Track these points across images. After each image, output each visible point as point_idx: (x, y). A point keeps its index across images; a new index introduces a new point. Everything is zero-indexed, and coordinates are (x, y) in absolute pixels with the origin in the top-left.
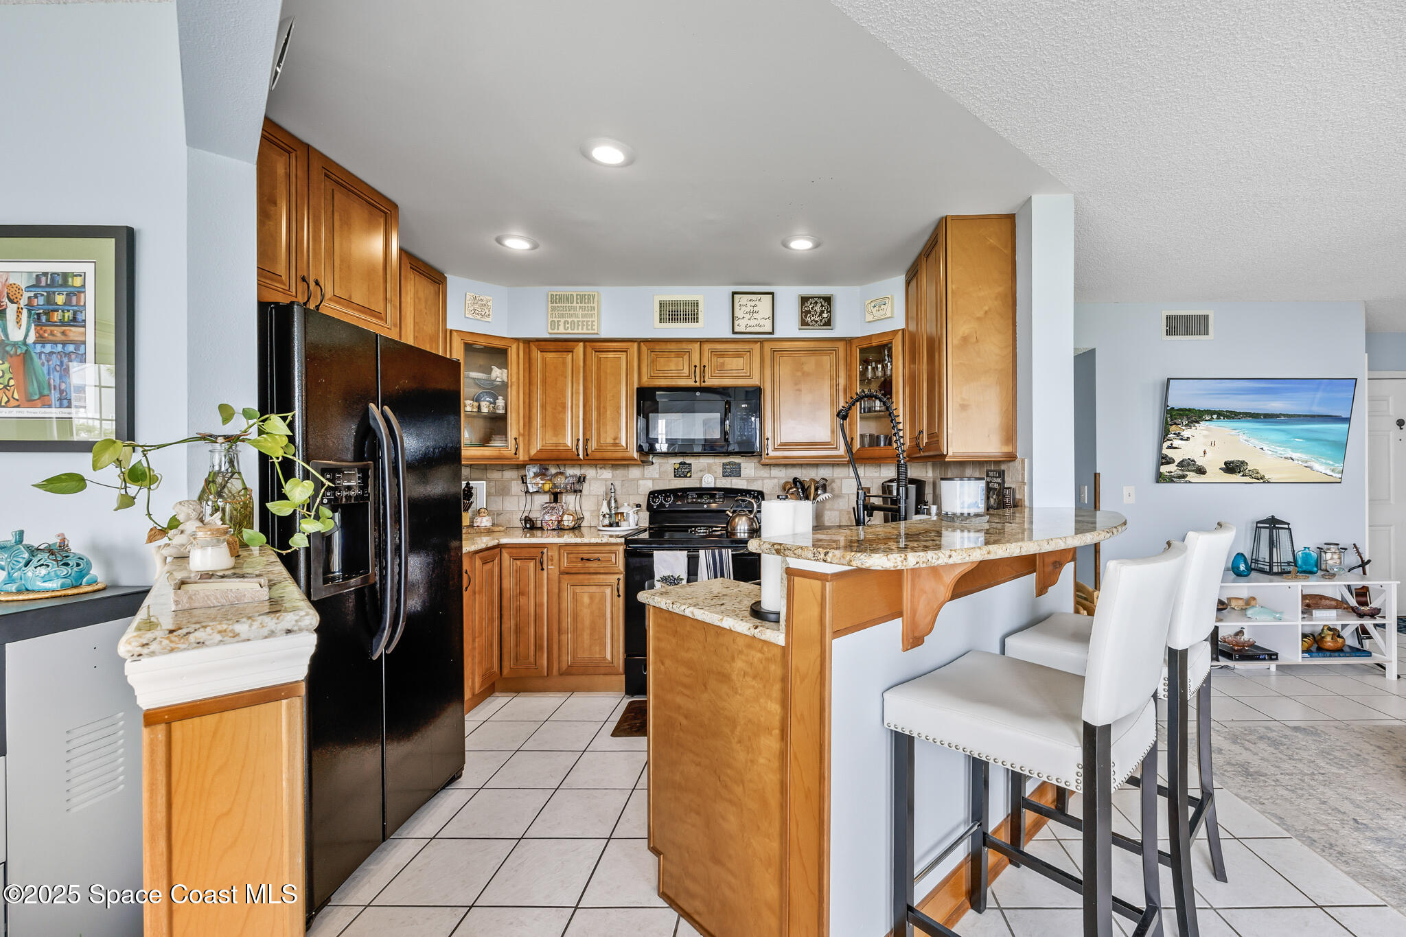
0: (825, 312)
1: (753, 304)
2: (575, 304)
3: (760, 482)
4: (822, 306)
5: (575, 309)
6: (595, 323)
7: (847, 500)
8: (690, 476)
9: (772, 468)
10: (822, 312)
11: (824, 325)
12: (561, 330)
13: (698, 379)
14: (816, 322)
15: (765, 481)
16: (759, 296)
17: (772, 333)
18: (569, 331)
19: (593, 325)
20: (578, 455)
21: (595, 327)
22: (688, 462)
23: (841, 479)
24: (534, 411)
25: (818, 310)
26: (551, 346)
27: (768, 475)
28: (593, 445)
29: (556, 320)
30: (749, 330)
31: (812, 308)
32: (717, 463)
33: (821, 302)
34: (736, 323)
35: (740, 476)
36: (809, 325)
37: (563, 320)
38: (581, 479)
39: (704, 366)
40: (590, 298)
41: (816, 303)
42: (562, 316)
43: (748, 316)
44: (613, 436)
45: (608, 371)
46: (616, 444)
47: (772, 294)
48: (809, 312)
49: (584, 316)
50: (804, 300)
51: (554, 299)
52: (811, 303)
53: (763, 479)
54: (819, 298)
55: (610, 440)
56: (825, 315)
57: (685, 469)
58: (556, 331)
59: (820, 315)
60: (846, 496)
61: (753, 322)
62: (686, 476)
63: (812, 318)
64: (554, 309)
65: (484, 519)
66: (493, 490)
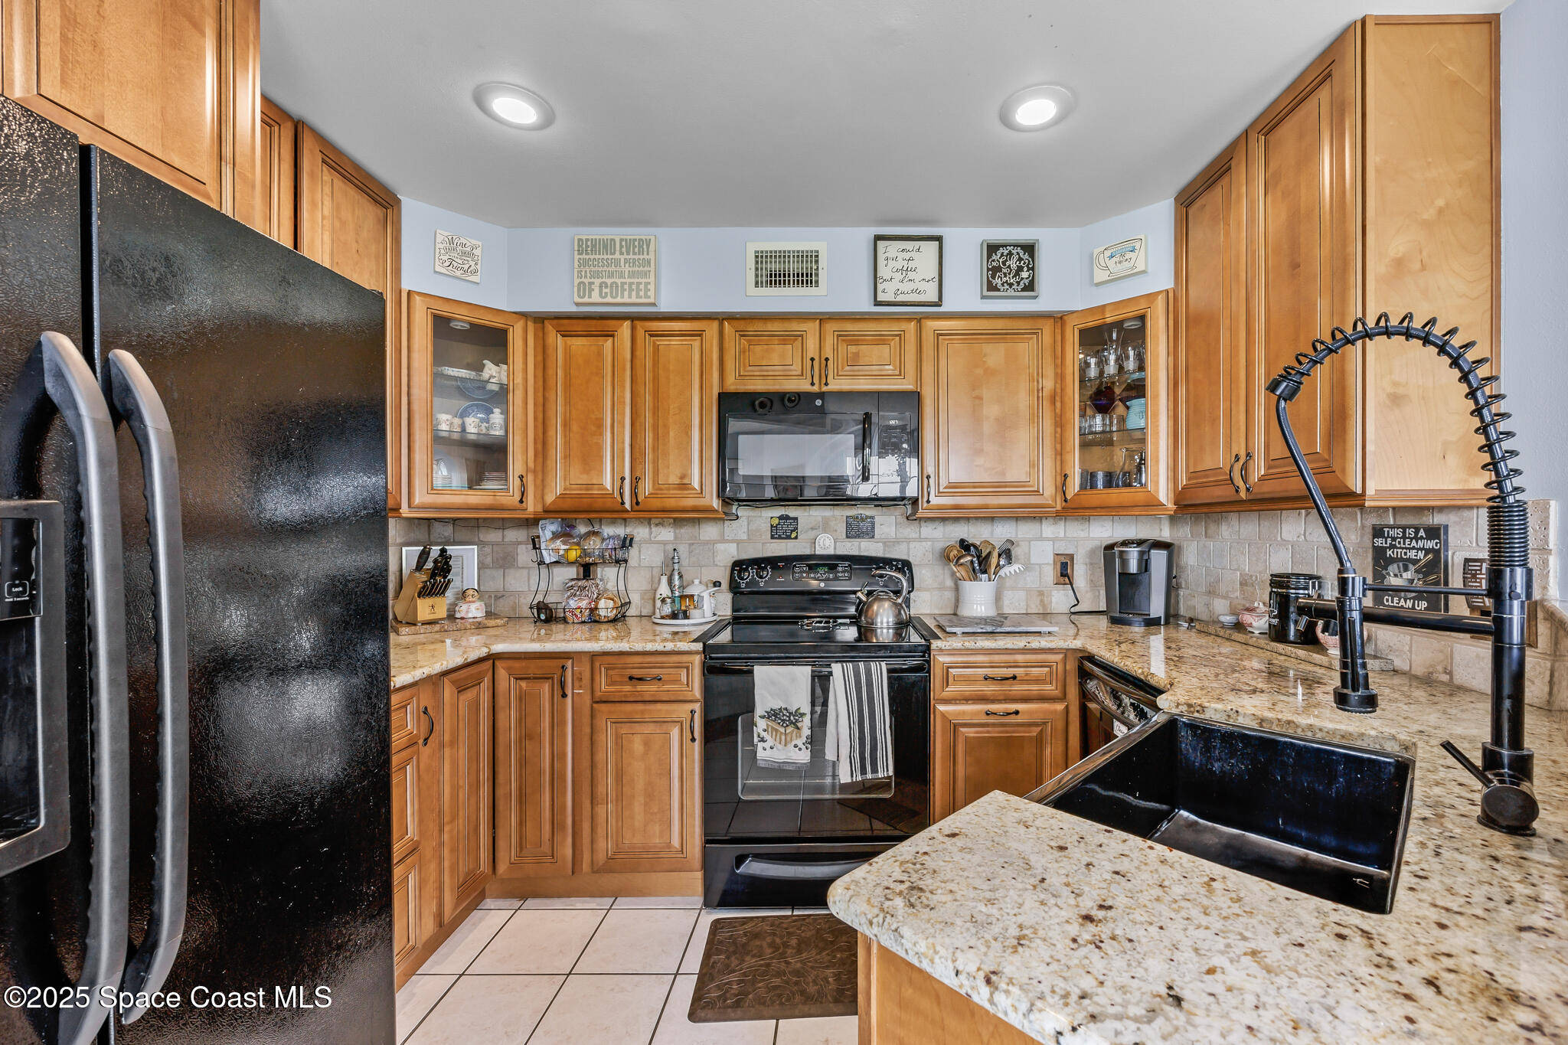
0: (1025, 269)
1: (907, 256)
2: (617, 255)
3: (903, 547)
4: (1020, 259)
5: (617, 263)
6: (651, 287)
7: (1038, 573)
8: (796, 538)
9: (923, 524)
10: (1020, 269)
11: (1023, 290)
12: (596, 297)
13: (816, 381)
14: (1011, 285)
15: (912, 545)
16: (917, 244)
17: (938, 304)
18: (609, 300)
19: (647, 290)
20: (623, 503)
21: (651, 293)
22: (792, 515)
23: (1030, 541)
24: (551, 433)
25: (1014, 266)
26: (579, 326)
27: (917, 536)
28: (646, 488)
29: (586, 281)
30: (901, 298)
31: (1004, 263)
32: (839, 515)
33: (1018, 254)
34: (880, 287)
35: (873, 537)
36: (999, 290)
37: (597, 282)
38: (627, 543)
39: (827, 359)
40: (643, 245)
41: (1010, 254)
42: (596, 275)
43: (898, 276)
44: (678, 473)
45: (671, 368)
46: (684, 486)
47: (939, 239)
48: (999, 269)
49: (632, 275)
50: (992, 248)
51: (583, 247)
52: (1002, 255)
53: (908, 541)
54: (1015, 246)
55: (674, 479)
56: (1025, 274)
57: (787, 526)
58: (586, 300)
59: (1017, 274)
60: (1037, 567)
61: (907, 287)
62: (789, 537)
63: (1004, 279)
64: (584, 263)
65: (473, 606)
66: (489, 560)
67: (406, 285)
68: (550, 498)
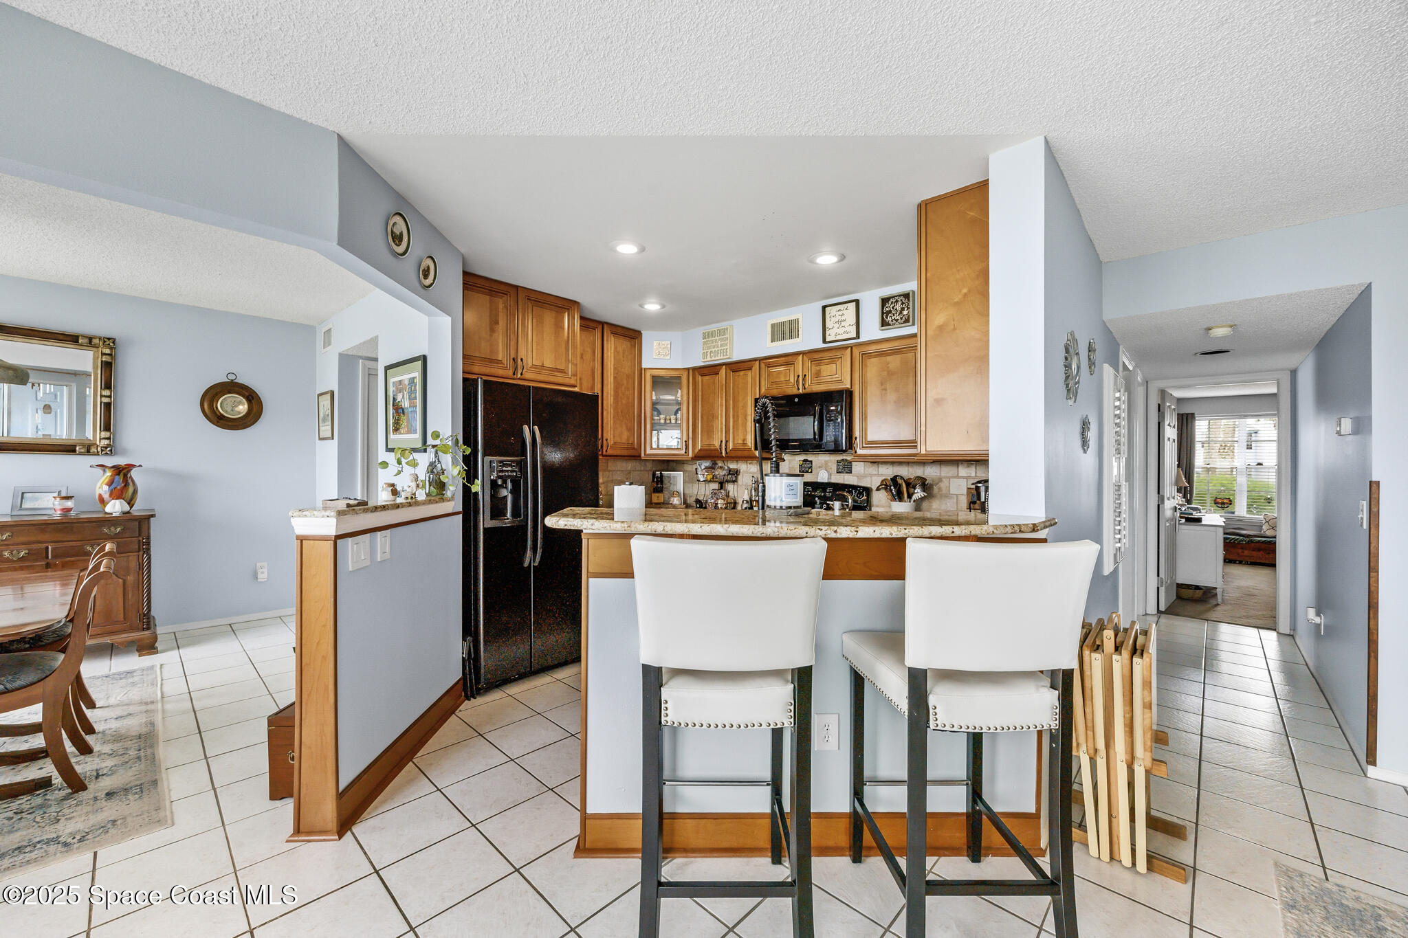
0: (906, 309)
1: (840, 313)
2: (716, 338)
3: (869, 479)
4: (903, 304)
5: (716, 341)
6: (728, 350)
7: (955, 500)
8: (811, 472)
9: (880, 465)
10: (903, 309)
11: (904, 322)
12: (709, 359)
13: (801, 387)
14: (897, 320)
15: (873, 478)
16: (846, 305)
17: (858, 336)
18: (713, 359)
19: (727, 352)
20: (721, 453)
21: (728, 353)
22: (809, 459)
23: (949, 478)
24: (697, 421)
25: (899, 309)
26: (706, 371)
27: (876, 473)
28: (731, 446)
29: (705, 351)
30: (839, 338)
31: (893, 308)
32: (832, 460)
33: (901, 300)
34: (827, 333)
35: (851, 473)
36: (890, 325)
37: (709, 351)
38: (736, 473)
39: (805, 375)
40: (723, 332)
41: (897, 301)
42: (709, 348)
43: (837, 325)
44: (742, 438)
45: (740, 386)
46: (744, 444)
47: (857, 302)
48: (890, 312)
49: (722, 346)
50: (884, 301)
51: (706, 336)
52: (892, 303)
53: (871, 476)
54: (900, 296)
55: (740, 442)
56: (905, 312)
57: (807, 465)
58: (705, 360)
59: (901, 313)
60: (955, 497)
61: (841, 330)
62: (807, 472)
63: (893, 318)
64: (704, 343)
65: (676, 499)
66: (687, 479)
67: (644, 366)
68: (696, 451)
